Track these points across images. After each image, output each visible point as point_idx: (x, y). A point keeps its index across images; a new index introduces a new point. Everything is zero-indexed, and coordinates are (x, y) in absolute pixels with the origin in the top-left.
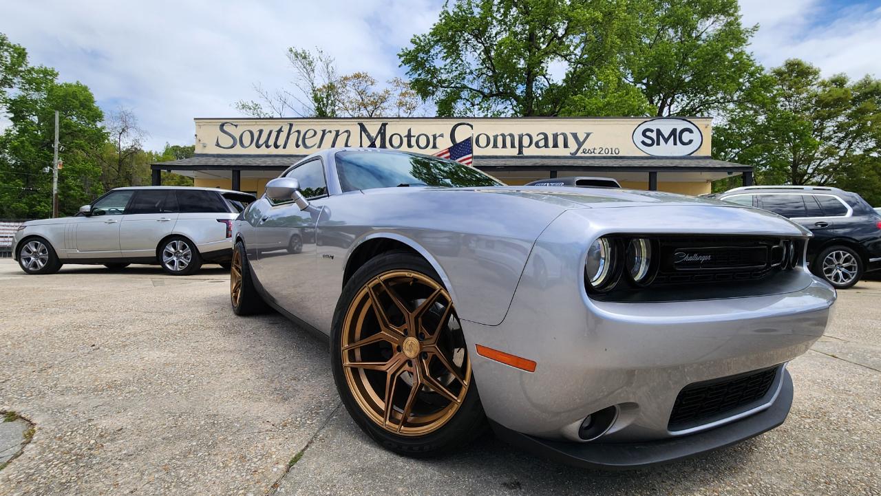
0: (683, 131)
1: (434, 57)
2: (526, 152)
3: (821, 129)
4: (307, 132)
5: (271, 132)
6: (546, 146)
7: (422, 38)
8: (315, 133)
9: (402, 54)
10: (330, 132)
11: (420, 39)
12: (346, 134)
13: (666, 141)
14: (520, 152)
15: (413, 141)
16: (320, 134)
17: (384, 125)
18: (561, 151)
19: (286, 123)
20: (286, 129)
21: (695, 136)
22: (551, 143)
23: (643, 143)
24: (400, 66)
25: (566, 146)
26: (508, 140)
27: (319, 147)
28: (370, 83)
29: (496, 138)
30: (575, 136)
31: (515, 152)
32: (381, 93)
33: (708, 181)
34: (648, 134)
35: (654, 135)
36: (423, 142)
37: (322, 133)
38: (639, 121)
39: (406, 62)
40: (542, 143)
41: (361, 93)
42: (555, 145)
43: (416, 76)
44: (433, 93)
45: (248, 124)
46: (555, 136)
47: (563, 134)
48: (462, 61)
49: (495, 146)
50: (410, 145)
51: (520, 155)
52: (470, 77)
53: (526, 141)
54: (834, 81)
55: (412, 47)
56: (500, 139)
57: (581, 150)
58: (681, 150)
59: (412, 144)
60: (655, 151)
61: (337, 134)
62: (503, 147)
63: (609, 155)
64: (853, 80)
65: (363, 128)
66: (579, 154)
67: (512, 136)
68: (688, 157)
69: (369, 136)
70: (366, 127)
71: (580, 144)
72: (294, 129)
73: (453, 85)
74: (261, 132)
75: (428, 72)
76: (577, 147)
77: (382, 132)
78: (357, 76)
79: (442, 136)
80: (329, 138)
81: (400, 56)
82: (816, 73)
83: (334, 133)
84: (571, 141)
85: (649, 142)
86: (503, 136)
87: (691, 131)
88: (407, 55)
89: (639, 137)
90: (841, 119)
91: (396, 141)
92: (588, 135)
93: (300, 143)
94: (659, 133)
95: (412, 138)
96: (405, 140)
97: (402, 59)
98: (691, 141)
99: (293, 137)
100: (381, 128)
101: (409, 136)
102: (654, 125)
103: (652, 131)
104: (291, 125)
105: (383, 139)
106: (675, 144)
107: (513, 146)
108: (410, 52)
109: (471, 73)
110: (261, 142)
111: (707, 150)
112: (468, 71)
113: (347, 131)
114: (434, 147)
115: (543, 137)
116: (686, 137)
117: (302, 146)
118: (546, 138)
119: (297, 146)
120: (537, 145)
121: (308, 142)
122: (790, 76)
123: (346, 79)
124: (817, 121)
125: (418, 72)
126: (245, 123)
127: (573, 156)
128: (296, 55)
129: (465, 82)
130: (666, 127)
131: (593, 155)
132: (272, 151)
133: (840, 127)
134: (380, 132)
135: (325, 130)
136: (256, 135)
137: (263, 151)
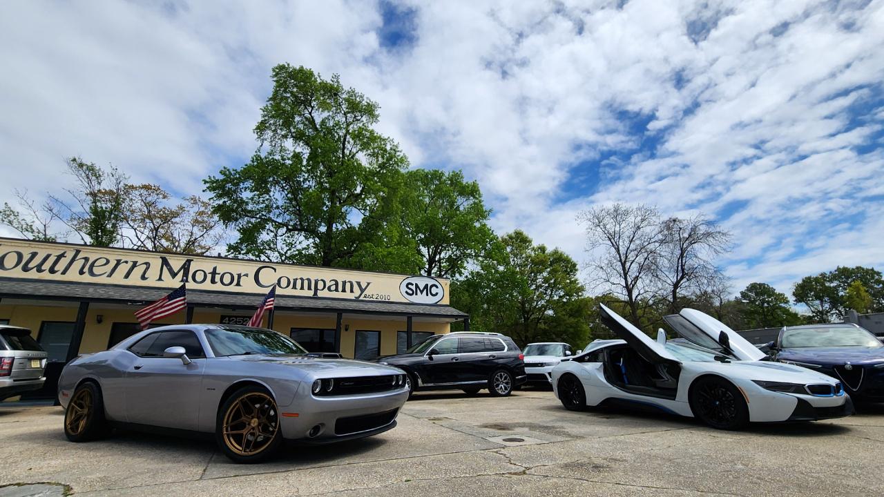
0: (432, 286)
1: (243, 190)
2: (320, 294)
3: (535, 280)
4: (97, 260)
5: (48, 256)
6: (337, 290)
7: (232, 172)
8: (108, 262)
9: (208, 180)
10: (126, 262)
11: (230, 172)
12: (145, 266)
13: (422, 292)
14: (315, 293)
15: (218, 278)
16: (112, 264)
17: (189, 261)
18: (348, 295)
19: (72, 249)
20: (70, 255)
21: (439, 290)
22: (340, 288)
23: (406, 292)
24: (204, 191)
25: (352, 291)
26: (306, 283)
27: (110, 276)
28: (161, 196)
29: (295, 280)
30: (359, 284)
31: (311, 293)
32: (174, 209)
33: (447, 323)
34: (410, 286)
35: (413, 288)
36: (227, 279)
37: (116, 262)
38: (405, 277)
39: (212, 189)
40: (333, 288)
41: (148, 205)
42: (344, 290)
43: (221, 202)
44: (236, 220)
45: (16, 244)
46: (344, 283)
47: (349, 282)
48: (270, 196)
49: (294, 287)
50: (213, 281)
51: (315, 297)
52: (277, 212)
53: (320, 285)
54: (539, 248)
55: (221, 177)
56: (299, 282)
57: (363, 295)
58: (431, 300)
59: (216, 281)
60: (414, 299)
61: (135, 264)
62: (301, 289)
63: (383, 300)
64: (550, 249)
65: (165, 262)
66: (361, 298)
67: (309, 280)
68: (435, 305)
69: (170, 270)
70: (169, 260)
71: (362, 291)
72: (81, 255)
73: (258, 216)
74: (34, 255)
75: (235, 201)
76: (360, 292)
77: (186, 268)
78: (146, 187)
79: (246, 275)
80: (124, 268)
81: (206, 182)
82: (530, 242)
83: (130, 264)
84: (356, 287)
85: (411, 292)
86: (302, 279)
87: (437, 287)
88: (212, 182)
89: (404, 289)
90: (545, 274)
91: (199, 277)
92: (369, 284)
93: (86, 270)
94: (417, 286)
95: (217, 276)
96: (209, 277)
97: (208, 185)
98: (437, 294)
99: (78, 264)
100: (185, 264)
101: (214, 273)
102: (414, 280)
103: (413, 285)
104: (78, 252)
105: (186, 274)
106: (427, 295)
107: (309, 288)
108: (218, 180)
109: (278, 207)
110: (30, 265)
111: (446, 301)
112: (274, 206)
113: (146, 263)
114: (238, 284)
115: (334, 283)
116: (434, 290)
117: (87, 273)
118: (337, 284)
119: (81, 272)
120: (329, 289)
121: (96, 270)
122: (516, 241)
123: (132, 187)
124: (533, 274)
125: (223, 200)
126: (13, 244)
127: (357, 300)
128: (81, 165)
129: (271, 215)
130: (422, 282)
131: (372, 299)
132: (46, 275)
133: (546, 280)
134: (183, 267)
135: (120, 260)
136: (26, 258)
137: (32, 274)
